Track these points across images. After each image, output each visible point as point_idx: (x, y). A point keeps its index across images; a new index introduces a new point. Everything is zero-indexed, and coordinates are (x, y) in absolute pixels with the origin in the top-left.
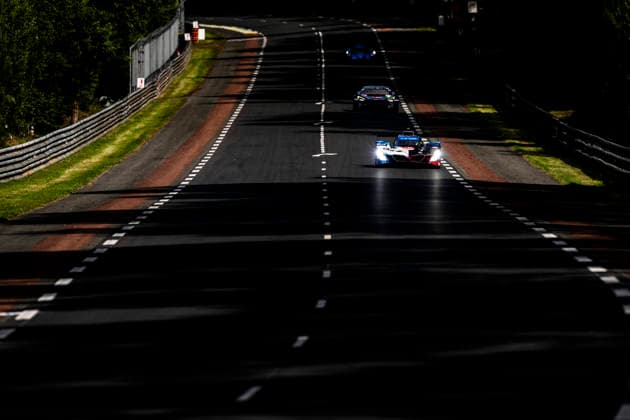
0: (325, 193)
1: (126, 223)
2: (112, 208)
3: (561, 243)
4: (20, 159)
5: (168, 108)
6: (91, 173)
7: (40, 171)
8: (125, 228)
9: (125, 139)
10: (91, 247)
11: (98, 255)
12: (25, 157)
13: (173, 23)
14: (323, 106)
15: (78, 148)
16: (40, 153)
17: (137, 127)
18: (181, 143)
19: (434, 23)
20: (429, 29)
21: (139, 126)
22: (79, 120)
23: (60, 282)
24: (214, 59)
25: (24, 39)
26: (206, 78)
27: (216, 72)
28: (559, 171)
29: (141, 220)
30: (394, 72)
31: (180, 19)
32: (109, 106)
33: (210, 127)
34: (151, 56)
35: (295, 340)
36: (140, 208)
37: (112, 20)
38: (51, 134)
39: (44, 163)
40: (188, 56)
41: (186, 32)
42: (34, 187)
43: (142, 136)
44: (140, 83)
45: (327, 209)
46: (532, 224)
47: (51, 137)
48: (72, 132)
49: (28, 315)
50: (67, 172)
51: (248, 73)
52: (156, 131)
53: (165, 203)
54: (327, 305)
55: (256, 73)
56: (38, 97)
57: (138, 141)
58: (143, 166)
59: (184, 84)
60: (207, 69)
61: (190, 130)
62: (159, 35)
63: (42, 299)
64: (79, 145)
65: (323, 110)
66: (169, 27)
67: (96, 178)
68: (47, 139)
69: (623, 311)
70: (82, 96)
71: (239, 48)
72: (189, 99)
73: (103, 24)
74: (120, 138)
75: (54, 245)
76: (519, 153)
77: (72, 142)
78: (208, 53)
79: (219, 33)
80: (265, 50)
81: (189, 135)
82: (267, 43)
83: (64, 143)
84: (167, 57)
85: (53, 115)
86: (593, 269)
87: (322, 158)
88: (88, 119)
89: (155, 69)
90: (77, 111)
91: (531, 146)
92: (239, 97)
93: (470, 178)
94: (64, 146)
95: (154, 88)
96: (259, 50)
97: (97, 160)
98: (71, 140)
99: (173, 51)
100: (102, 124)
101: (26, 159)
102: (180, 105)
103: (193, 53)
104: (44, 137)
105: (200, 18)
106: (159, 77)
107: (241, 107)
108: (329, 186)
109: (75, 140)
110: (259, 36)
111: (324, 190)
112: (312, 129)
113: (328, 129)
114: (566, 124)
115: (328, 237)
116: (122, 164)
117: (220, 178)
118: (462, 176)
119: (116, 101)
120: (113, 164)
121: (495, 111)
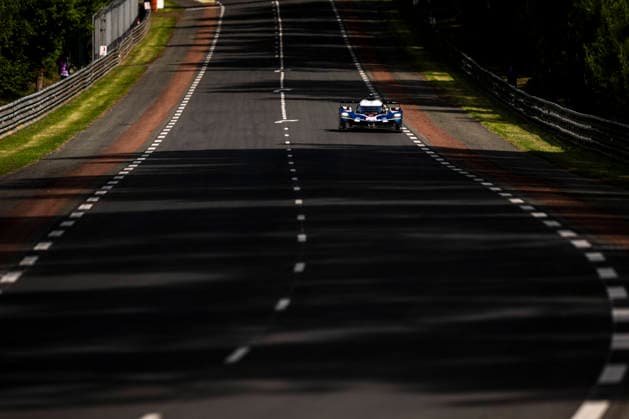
0: (290, 159)
1: (99, 188)
2: (83, 174)
3: (529, 208)
5: (130, 76)
6: (58, 139)
7: (9, 136)
8: (98, 193)
9: (89, 105)
10: (65, 213)
11: (73, 219)
14: (283, 74)
15: (45, 115)
16: (9, 119)
17: (101, 94)
18: (145, 109)
21: (102, 92)
22: (44, 87)
23: (38, 247)
24: (173, 27)
26: (166, 46)
27: (175, 41)
28: (517, 138)
29: (115, 186)
30: (352, 41)
32: (73, 74)
33: (173, 94)
34: (112, 25)
35: (276, 303)
36: (110, 174)
38: (19, 101)
39: (12, 129)
40: (148, 24)
41: (146, 1)
42: (4, 153)
43: (106, 103)
44: (103, 51)
45: (294, 175)
46: (498, 189)
47: (18, 104)
48: (39, 98)
49: (11, 278)
50: (34, 137)
51: (207, 42)
52: (119, 98)
53: (135, 168)
54: (306, 268)
55: (215, 41)
56: (4, 64)
57: (102, 108)
58: (109, 132)
59: (145, 53)
60: (167, 37)
61: (152, 97)
62: (119, 4)
63: (22, 263)
64: (45, 112)
65: (282, 78)
67: (64, 144)
68: (15, 105)
69: (597, 275)
70: (47, 63)
71: (197, 17)
72: (151, 67)
75: (30, 211)
76: (477, 120)
77: (38, 109)
78: (167, 21)
79: (178, 2)
80: (224, 19)
81: (152, 102)
82: (225, 13)
83: (30, 109)
84: (128, 26)
85: (19, 82)
87: (284, 124)
88: (54, 86)
89: (116, 37)
90: (42, 78)
91: (488, 113)
92: (201, 65)
93: (432, 145)
94: (31, 112)
95: (116, 56)
96: (217, 19)
97: (63, 126)
98: (38, 106)
99: (133, 20)
100: (67, 91)
102: (140, 72)
103: (153, 22)
104: (11, 104)
106: (121, 45)
107: (202, 73)
108: (293, 151)
109: (41, 107)
110: (218, 5)
111: (290, 156)
112: (273, 96)
113: (288, 96)
114: (523, 92)
115: (299, 202)
116: (88, 131)
117: (187, 144)
118: (422, 143)
119: (79, 68)
120: (80, 130)
121: (452, 79)
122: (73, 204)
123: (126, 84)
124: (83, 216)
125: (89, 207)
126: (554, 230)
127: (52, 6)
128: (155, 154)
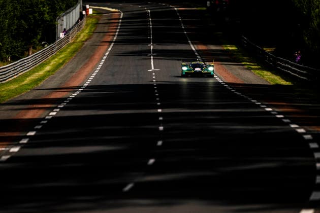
0: (156, 89)
1: (60, 104)
2: (52, 97)
4: (5, 73)
5: (75, 48)
6: (39, 80)
7: (14, 79)
8: (59, 106)
9: (55, 62)
10: (43, 117)
11: (48, 119)
12: (7, 72)
13: (77, 6)
14: (152, 46)
15: (33, 68)
16: (15, 70)
18: (83, 65)
19: (205, 5)
20: (203, 8)
21: (61, 56)
22: (32, 54)
23: (29, 134)
24: (97, 23)
25: (6, 14)
26: (93, 33)
27: (99, 30)
28: (270, 78)
29: (67, 103)
30: (186, 30)
31: (80, 3)
33: (97, 57)
34: (66, 22)
36: (65, 97)
37: (48, 5)
38: (20, 60)
39: (16, 75)
40: (85, 21)
41: (83, 10)
42: (12, 87)
43: (64, 62)
44: (62, 35)
45: (157, 97)
46: (259, 103)
47: (20, 62)
48: (30, 59)
49: (15, 150)
50: (28, 79)
51: (114, 30)
52: (70, 59)
53: (78, 94)
54: (163, 143)
55: (118, 30)
56: (12, 42)
57: (61, 64)
58: (65, 76)
59: (83, 36)
60: (94, 28)
61: (87, 58)
62: (70, 12)
63: (21, 142)
64: (33, 66)
65: (152, 49)
66: (75, 8)
67: (42, 82)
68: (18, 63)
69: (309, 146)
70: (33, 42)
71: (109, 18)
72: (86, 43)
73: (43, 7)
75: (25, 115)
76: (249, 69)
77: (30, 64)
78: (94, 20)
79: (99, 11)
80: (122, 19)
81: (87, 61)
82: (123, 16)
83: (25, 65)
84: (74, 23)
85: (20, 51)
86: (293, 126)
87: (152, 72)
88: (37, 53)
90: (31, 49)
91: (255, 65)
92: (110, 42)
93: (225, 81)
95: (68, 38)
96: (119, 19)
97: (42, 73)
99: (77, 19)
100: (44, 56)
101: (8, 73)
102: (82, 46)
103: (87, 21)
104: (16, 62)
105: (90, 3)
106: (71, 32)
107: (111, 47)
108: (157, 85)
109: (31, 63)
110: (119, 12)
111: (155, 88)
112: (147, 57)
113: (155, 58)
114: (272, 55)
115: (160, 110)
116: (54, 75)
117: (104, 81)
118: (222, 80)
119: (50, 44)
120: (50, 75)
121: (236, 48)
122: (47, 112)
124: (52, 118)
126: (288, 124)
127: (36, 13)
128: (88, 87)
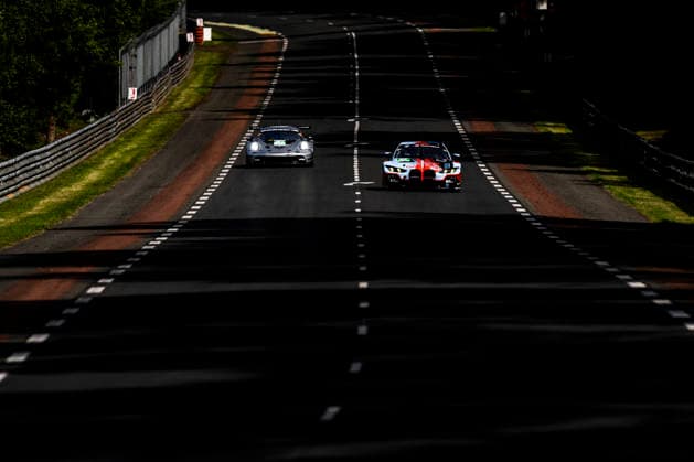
0: (359, 231)
1: (115, 265)
2: (97, 248)
3: (651, 294)
6: (72, 204)
7: (8, 201)
8: (113, 272)
9: (112, 162)
10: (71, 296)
11: (81, 305)
13: (173, 20)
14: (357, 123)
15: (56, 174)
16: (8, 179)
17: (128, 148)
18: (182, 168)
19: (494, 22)
20: (488, 29)
21: (130, 146)
22: (56, 139)
23: (32, 339)
24: (223, 64)
26: (213, 88)
27: (226, 81)
28: (649, 206)
29: (134, 264)
30: (444, 82)
31: (181, 14)
32: (94, 122)
33: (218, 148)
34: (145, 60)
35: (323, 411)
36: (132, 248)
37: (98, 16)
38: (22, 156)
39: (13, 192)
40: (191, 59)
41: (189, 31)
43: (134, 160)
44: (132, 94)
45: (362, 251)
46: (615, 270)
48: (48, 153)
50: (41, 202)
51: (264, 83)
52: (151, 153)
53: (163, 241)
54: (363, 368)
55: (274, 82)
56: (5, 110)
57: (129, 166)
58: (135, 196)
59: (186, 96)
60: (215, 77)
61: (193, 152)
62: (152, 37)
63: (11, 359)
64: (56, 170)
65: (357, 128)
66: (168, 25)
67: (77, 211)
68: (16, 162)
70: (60, 109)
71: (256, 52)
72: (192, 114)
73: (85, 21)
74: (108, 162)
75: (26, 293)
76: (598, 183)
77: (47, 166)
78: (215, 57)
79: (229, 34)
80: (286, 54)
81: (192, 158)
82: (288, 46)
83: (38, 167)
84: (165, 63)
85: (24, 133)
86: (691, 326)
87: (355, 188)
88: (68, 138)
89: (150, 77)
90: (54, 128)
91: (614, 174)
92: (253, 112)
93: (539, 214)
94: (38, 171)
95: (149, 100)
96: (278, 54)
97: (79, 188)
98: (47, 163)
99: (172, 55)
100: (85, 145)
102: (180, 121)
103: (196, 58)
105: (205, 14)
106: (155, 87)
107: (256, 123)
108: (365, 221)
109: (51, 164)
110: (279, 37)
111: (359, 227)
112: (343, 151)
113: (363, 152)
114: (656, 148)
115: (363, 285)
117: (232, 211)
118: (528, 211)
119: (101, 116)
120: (99, 194)
121: (569, 131)
122: (82, 286)
123: (162, 136)
124: (91, 302)
125: (99, 290)
126: (682, 321)
128: (189, 223)
